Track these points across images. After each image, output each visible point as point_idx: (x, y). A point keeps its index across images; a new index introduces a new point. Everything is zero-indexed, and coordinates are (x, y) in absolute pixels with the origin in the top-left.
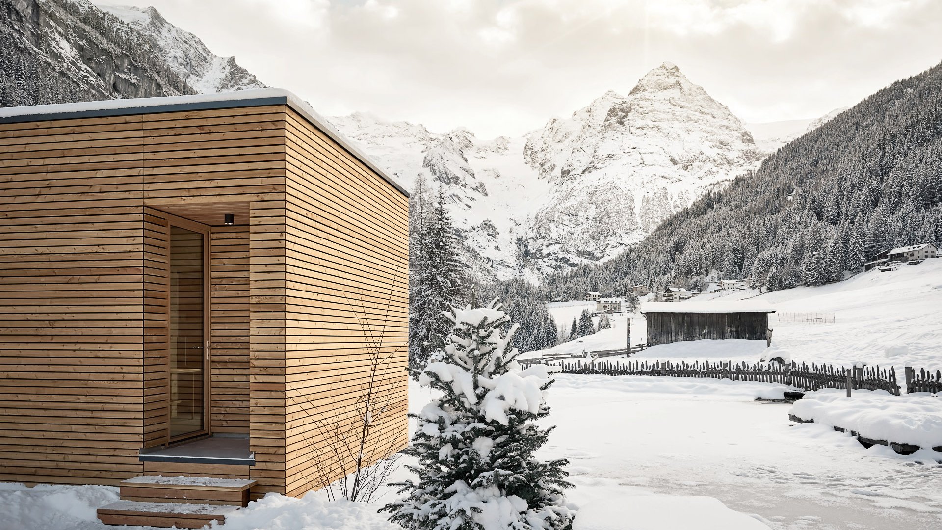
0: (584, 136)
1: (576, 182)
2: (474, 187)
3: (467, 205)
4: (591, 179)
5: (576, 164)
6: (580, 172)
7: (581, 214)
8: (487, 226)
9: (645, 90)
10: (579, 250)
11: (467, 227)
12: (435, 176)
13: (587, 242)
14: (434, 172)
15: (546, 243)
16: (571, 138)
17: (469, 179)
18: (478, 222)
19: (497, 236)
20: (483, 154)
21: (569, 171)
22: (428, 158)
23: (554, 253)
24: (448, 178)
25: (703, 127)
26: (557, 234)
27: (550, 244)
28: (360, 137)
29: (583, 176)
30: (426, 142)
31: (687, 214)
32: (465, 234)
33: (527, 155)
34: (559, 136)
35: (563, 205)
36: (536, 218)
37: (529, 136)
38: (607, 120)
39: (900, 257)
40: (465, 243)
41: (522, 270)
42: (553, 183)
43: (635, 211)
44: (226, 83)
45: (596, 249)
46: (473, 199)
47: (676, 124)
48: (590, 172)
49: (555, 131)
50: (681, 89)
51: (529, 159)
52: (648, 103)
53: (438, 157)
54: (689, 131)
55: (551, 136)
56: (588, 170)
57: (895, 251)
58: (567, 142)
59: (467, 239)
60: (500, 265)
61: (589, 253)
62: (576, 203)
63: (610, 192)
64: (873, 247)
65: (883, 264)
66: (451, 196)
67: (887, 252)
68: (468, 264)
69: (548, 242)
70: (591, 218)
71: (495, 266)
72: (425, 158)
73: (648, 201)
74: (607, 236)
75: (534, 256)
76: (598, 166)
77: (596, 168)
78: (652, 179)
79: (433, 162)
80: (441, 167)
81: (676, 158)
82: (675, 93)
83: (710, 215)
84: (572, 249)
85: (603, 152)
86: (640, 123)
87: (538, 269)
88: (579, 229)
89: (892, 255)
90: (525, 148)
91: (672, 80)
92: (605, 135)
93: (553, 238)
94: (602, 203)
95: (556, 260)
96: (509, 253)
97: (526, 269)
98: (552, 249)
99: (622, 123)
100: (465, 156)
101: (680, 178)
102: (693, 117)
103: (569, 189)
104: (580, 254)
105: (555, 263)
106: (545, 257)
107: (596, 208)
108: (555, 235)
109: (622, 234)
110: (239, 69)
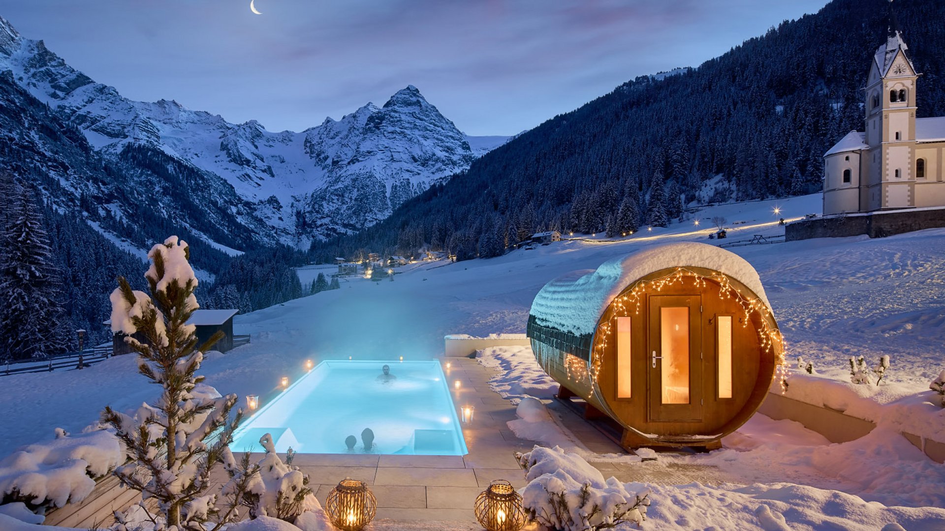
0: (350, 136)
1: (343, 171)
2: (263, 169)
3: (257, 183)
4: (355, 168)
5: (343, 157)
6: (346, 162)
7: (346, 196)
8: (273, 201)
9: (395, 105)
10: (345, 222)
11: (256, 201)
12: (229, 159)
13: (350, 217)
14: (229, 155)
15: (319, 216)
16: (341, 136)
17: (259, 163)
18: (265, 197)
19: (281, 209)
20: (271, 143)
21: (337, 162)
22: (224, 143)
23: (326, 224)
24: (242, 161)
25: (435, 136)
26: (328, 209)
27: (324, 218)
28: (165, 121)
29: (348, 167)
30: (223, 130)
31: (419, 199)
32: (255, 206)
33: (307, 146)
34: (332, 134)
35: (333, 188)
36: (312, 196)
37: (308, 132)
38: (367, 124)
39: (539, 240)
40: (254, 214)
41: (300, 237)
42: (326, 170)
43: (386, 194)
44: (34, 62)
45: (357, 222)
46: (261, 179)
47: (417, 132)
48: (354, 163)
49: (328, 130)
50: (421, 106)
51: (308, 150)
52: (397, 115)
53: (232, 143)
54: (426, 138)
55: (325, 133)
56: (352, 162)
57: (536, 235)
58: (338, 139)
59: (256, 210)
60: (283, 232)
61: (351, 225)
62: (343, 186)
63: (368, 179)
64: (524, 232)
65: (528, 244)
66: (244, 175)
67: (532, 236)
68: (256, 230)
69: (321, 216)
70: (353, 198)
71: (278, 233)
72: (222, 143)
73: (396, 189)
74: (366, 213)
75: (310, 226)
76: (360, 159)
77: (358, 161)
78: (399, 172)
79: (229, 146)
80: (235, 151)
81: (417, 157)
82: (416, 109)
83: (435, 201)
84: (339, 222)
85: (364, 148)
86: (390, 129)
87: (313, 237)
88: (345, 206)
89: (534, 238)
90: (305, 141)
91: (414, 99)
92: (365, 136)
93: (325, 212)
94: (362, 188)
95: (326, 230)
96: (290, 223)
97: (304, 236)
98: (324, 221)
99: (378, 128)
100: (256, 144)
101: (419, 172)
102: (428, 128)
103: (338, 175)
104: (345, 226)
105: (326, 232)
106: (318, 227)
107: (358, 191)
108: (326, 211)
109: (376, 211)
110: (46, 52)
